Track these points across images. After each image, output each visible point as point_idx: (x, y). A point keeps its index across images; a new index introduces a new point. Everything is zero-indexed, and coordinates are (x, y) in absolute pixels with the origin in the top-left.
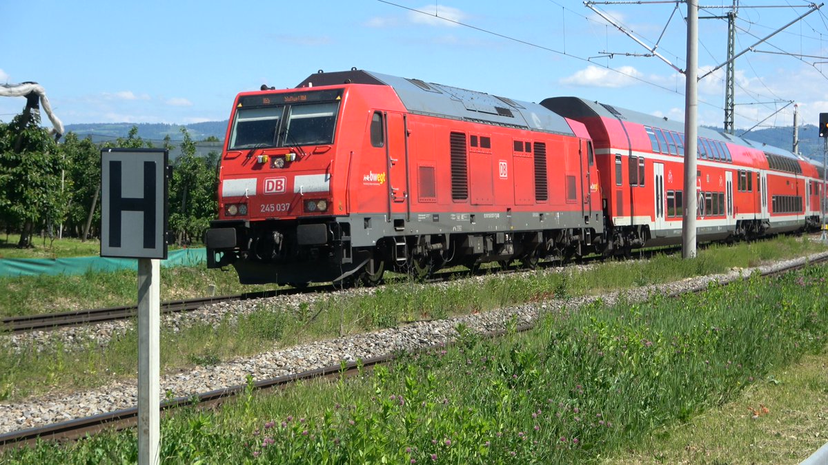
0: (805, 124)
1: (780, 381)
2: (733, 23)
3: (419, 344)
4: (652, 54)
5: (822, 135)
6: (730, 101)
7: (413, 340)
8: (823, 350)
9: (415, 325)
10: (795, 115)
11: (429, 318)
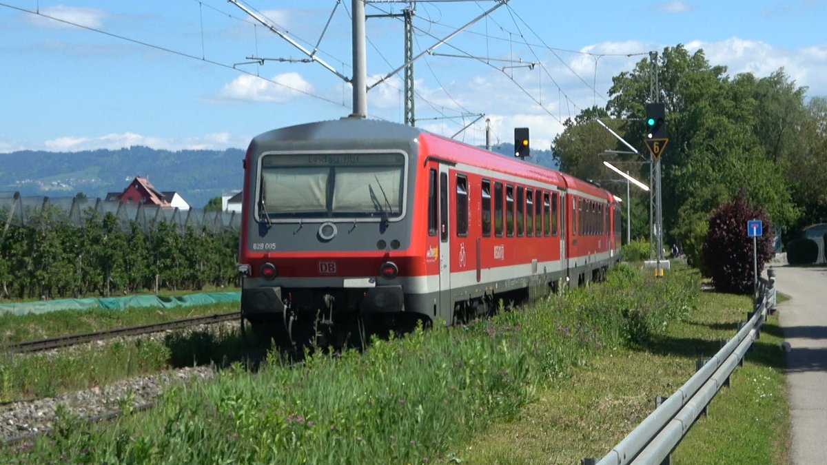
0: (500, 143)
1: (463, 459)
2: (410, 23)
3: (17, 432)
4: (310, 59)
5: (517, 154)
6: (410, 115)
7: (9, 427)
8: (518, 416)
9: (12, 407)
10: (487, 132)
11: (31, 397)
